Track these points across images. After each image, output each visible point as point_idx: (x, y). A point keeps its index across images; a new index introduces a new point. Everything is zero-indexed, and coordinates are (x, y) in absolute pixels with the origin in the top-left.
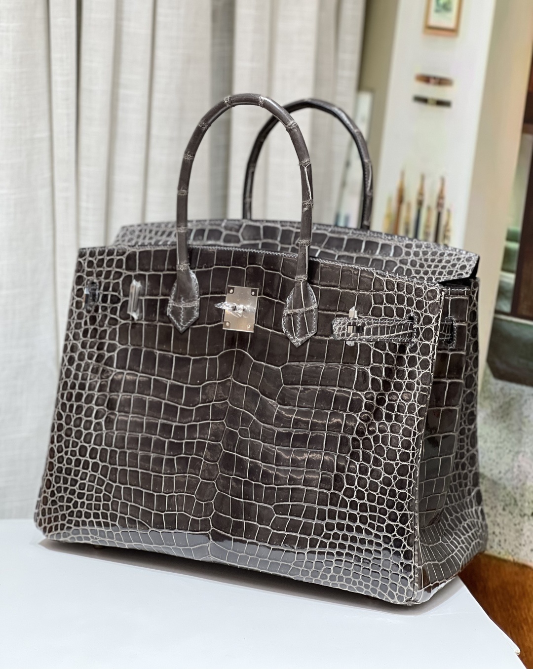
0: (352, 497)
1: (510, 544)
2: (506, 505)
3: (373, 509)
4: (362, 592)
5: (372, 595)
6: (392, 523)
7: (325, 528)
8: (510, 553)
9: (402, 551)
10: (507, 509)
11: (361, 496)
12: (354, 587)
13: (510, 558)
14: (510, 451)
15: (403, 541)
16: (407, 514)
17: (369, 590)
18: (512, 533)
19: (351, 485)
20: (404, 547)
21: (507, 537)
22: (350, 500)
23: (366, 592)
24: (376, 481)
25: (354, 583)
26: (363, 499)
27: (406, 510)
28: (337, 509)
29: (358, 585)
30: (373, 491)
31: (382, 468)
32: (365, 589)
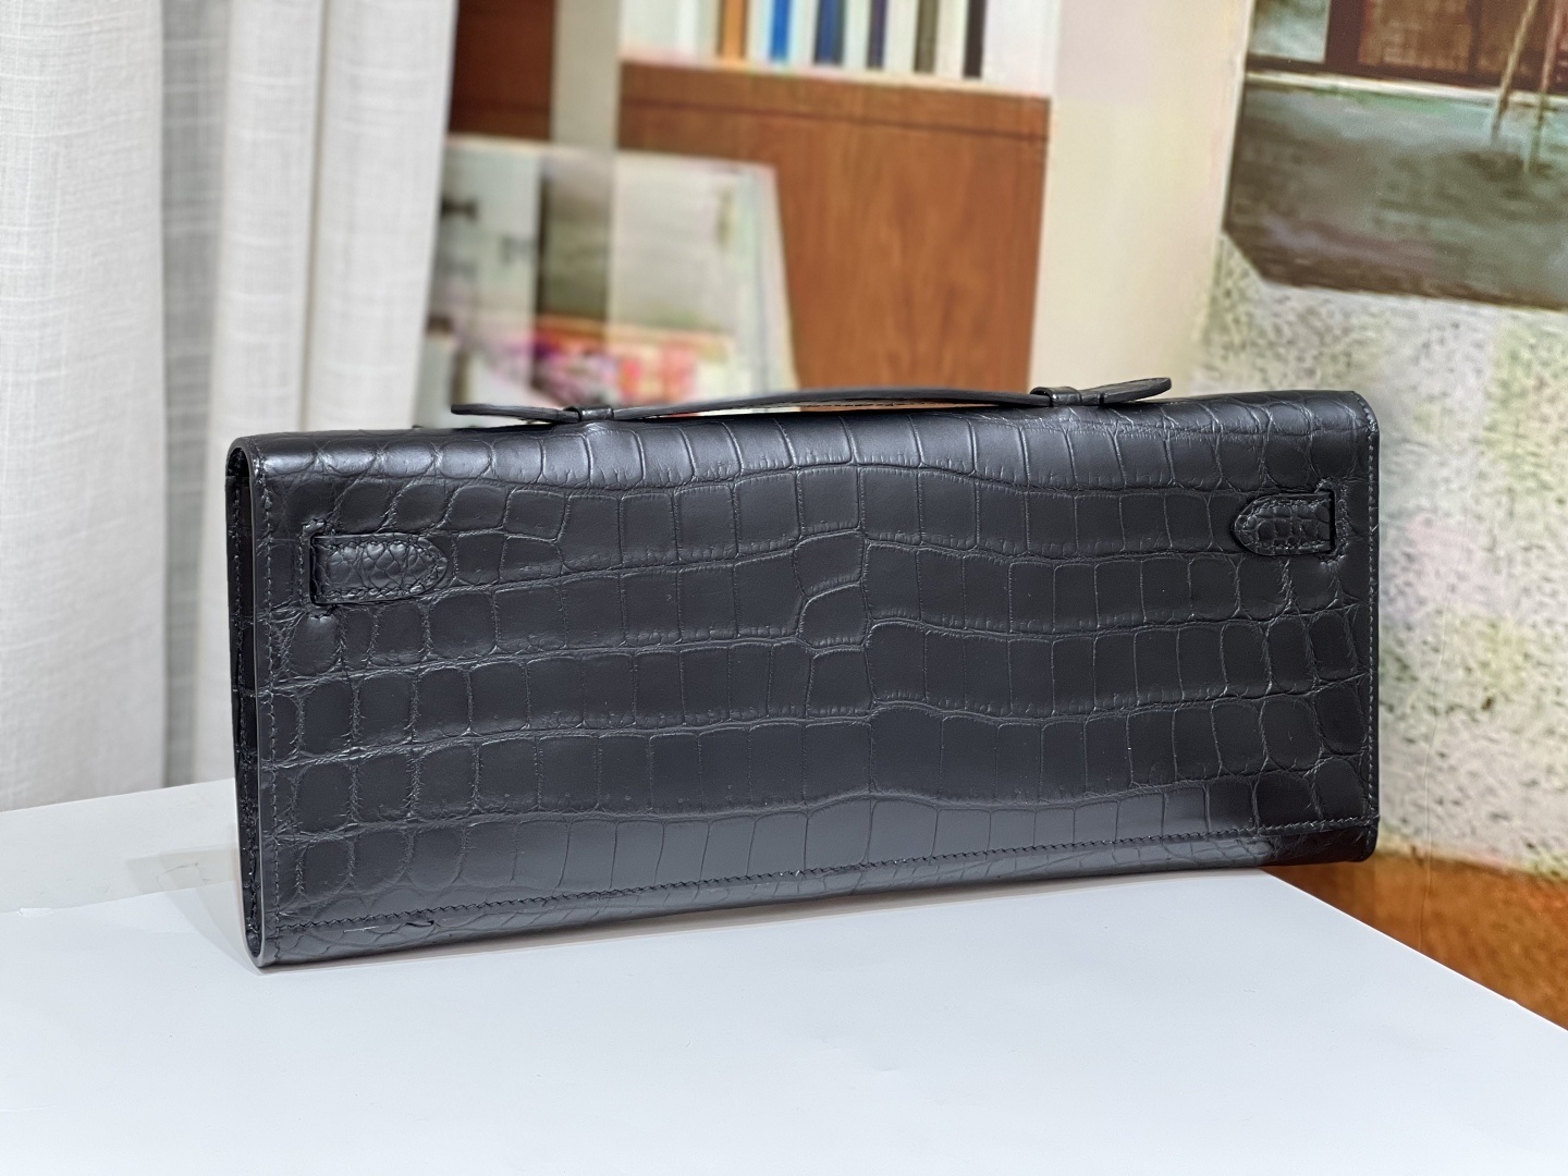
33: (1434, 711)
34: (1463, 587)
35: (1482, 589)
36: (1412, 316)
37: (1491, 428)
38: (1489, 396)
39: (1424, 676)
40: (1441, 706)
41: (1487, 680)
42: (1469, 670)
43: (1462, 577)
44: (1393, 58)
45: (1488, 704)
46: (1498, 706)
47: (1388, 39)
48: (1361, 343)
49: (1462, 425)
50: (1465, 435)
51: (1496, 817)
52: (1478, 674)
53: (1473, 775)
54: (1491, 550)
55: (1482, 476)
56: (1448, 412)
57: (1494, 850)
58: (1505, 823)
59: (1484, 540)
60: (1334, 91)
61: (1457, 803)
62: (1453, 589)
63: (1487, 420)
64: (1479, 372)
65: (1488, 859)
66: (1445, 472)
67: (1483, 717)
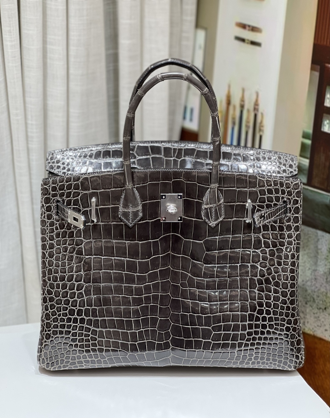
0: (263, 314)
1: (311, 324)
2: (308, 301)
3: (277, 319)
4: (271, 367)
5: (278, 368)
6: (289, 326)
7: (246, 335)
8: (311, 330)
9: (295, 341)
10: (309, 304)
11: (268, 313)
12: (267, 366)
13: (311, 333)
14: (309, 269)
15: (296, 335)
16: (297, 319)
17: (276, 366)
18: (312, 318)
19: (261, 307)
20: (297, 338)
21: (309, 320)
22: (262, 316)
23: (274, 367)
24: (277, 303)
25: (267, 364)
26: (270, 314)
27: (296, 317)
28: (254, 323)
29: (269, 364)
30: (276, 309)
31: (280, 295)
32: (273, 366)
33: (318, 308)
34: (323, 286)
35: (325, 287)
36: (317, 233)
37: (327, 256)
38: (327, 250)
39: (317, 301)
40: (319, 308)
41: (325, 304)
42: (323, 302)
43: (322, 284)
44: (316, 185)
45: (325, 309)
46: (327, 309)
47: (316, 181)
48: (310, 237)
49: (323, 255)
50: (324, 257)
51: (326, 330)
52: (324, 303)
53: (323, 322)
54: (327, 279)
55: (326, 265)
56: (321, 252)
57: (325, 337)
58: (327, 332)
59: (325, 277)
60: (307, 189)
61: (320, 327)
62: (321, 286)
63: (327, 255)
64: (326, 245)
65: (324, 338)
66: (321, 264)
67: (324, 311)
